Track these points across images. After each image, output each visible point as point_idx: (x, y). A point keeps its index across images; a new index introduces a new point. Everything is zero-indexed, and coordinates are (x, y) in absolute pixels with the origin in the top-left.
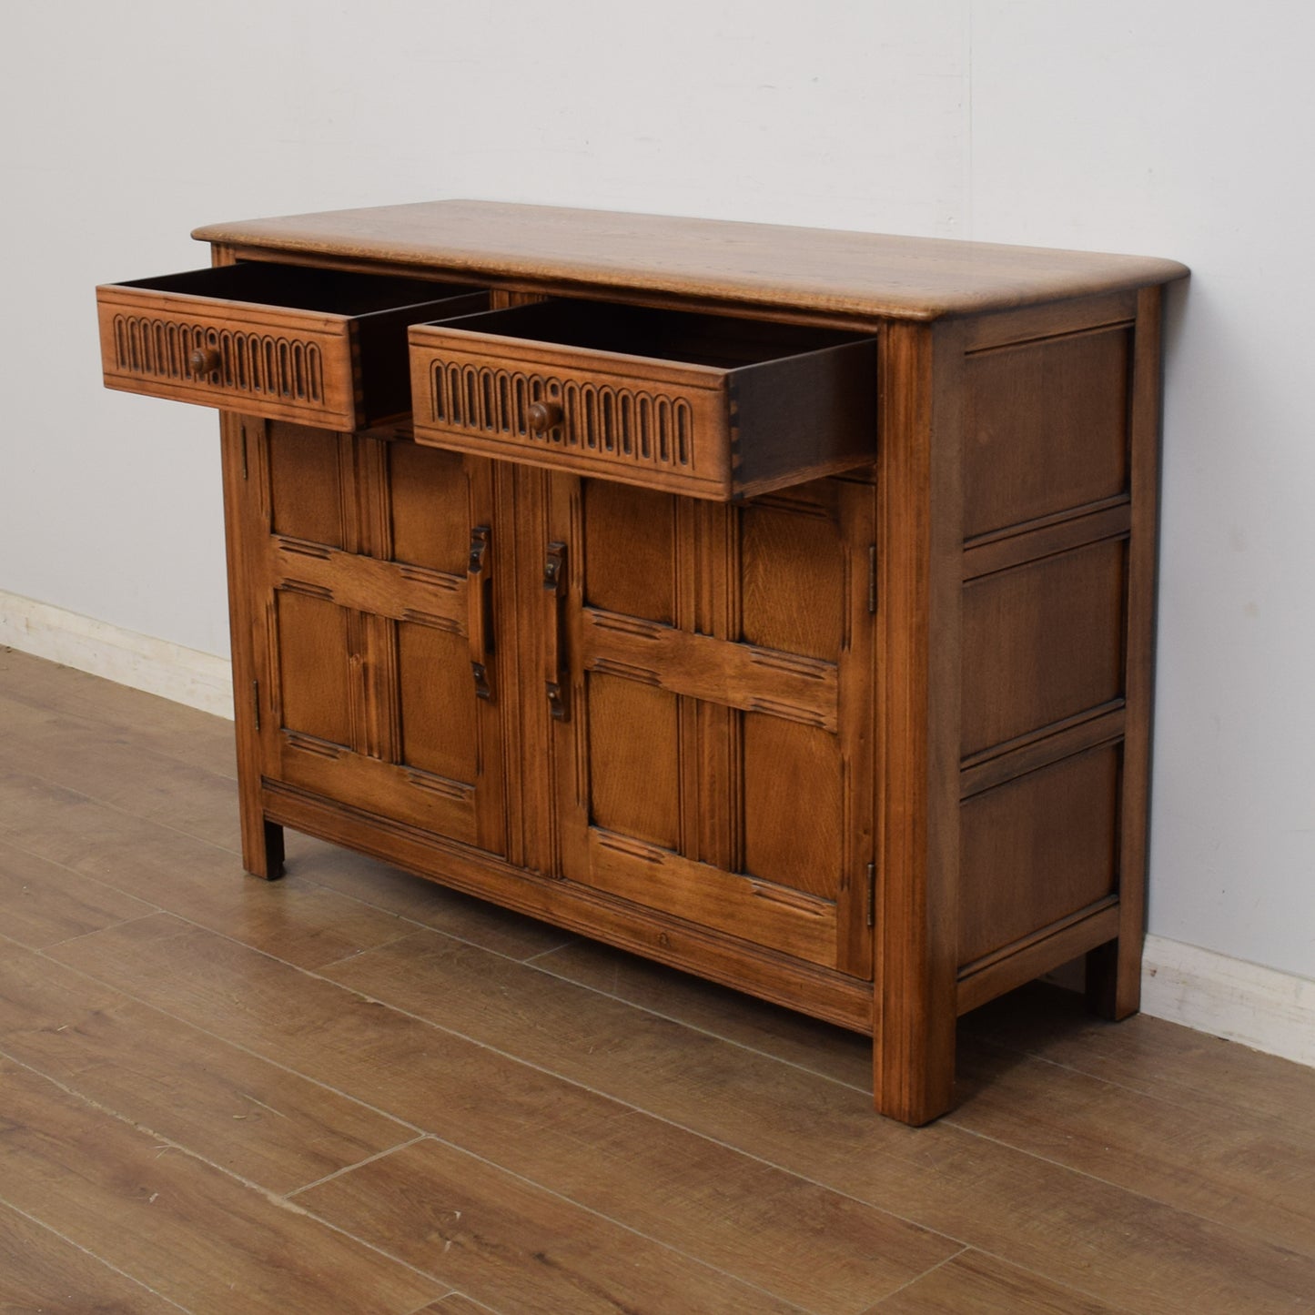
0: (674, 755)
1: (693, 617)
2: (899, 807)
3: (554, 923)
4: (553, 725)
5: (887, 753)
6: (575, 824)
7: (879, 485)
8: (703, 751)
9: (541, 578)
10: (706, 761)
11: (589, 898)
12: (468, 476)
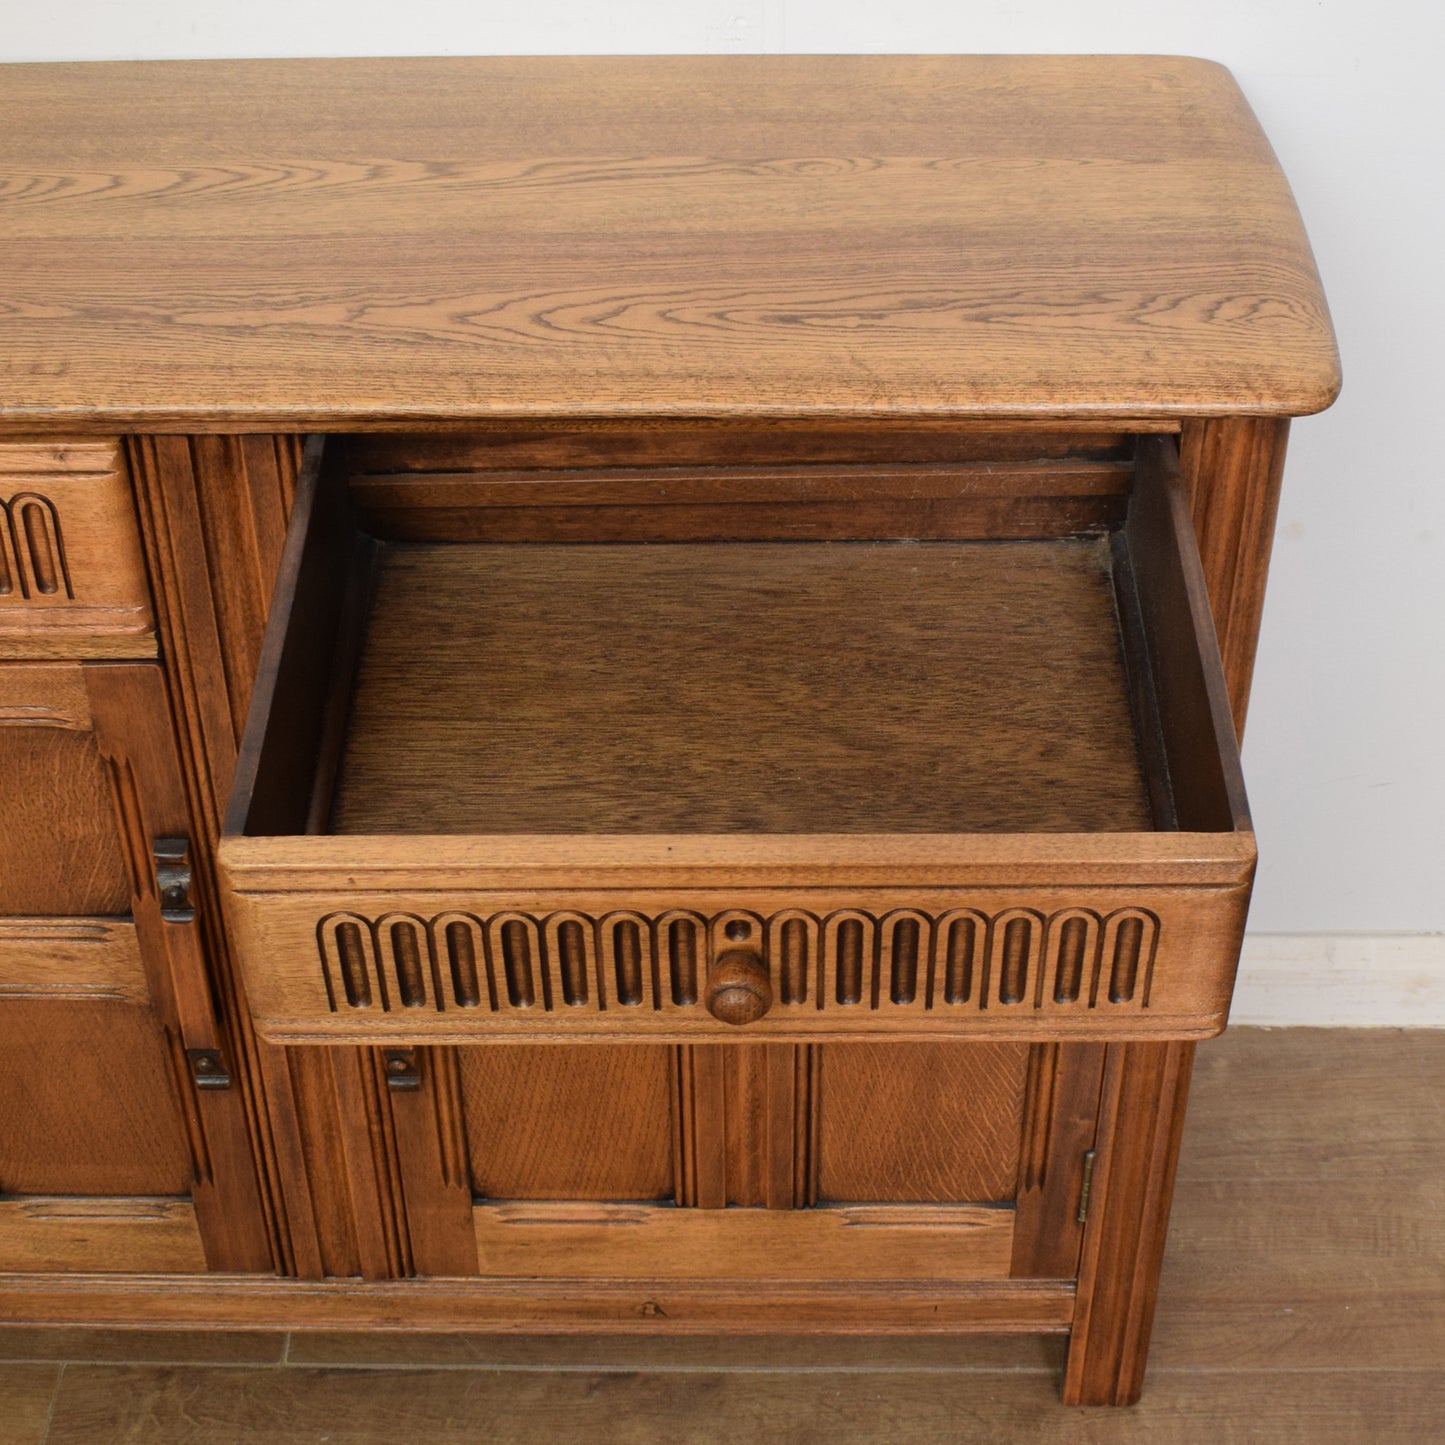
2: (1149, 1074)
6: (442, 1207)
12: (113, 763)
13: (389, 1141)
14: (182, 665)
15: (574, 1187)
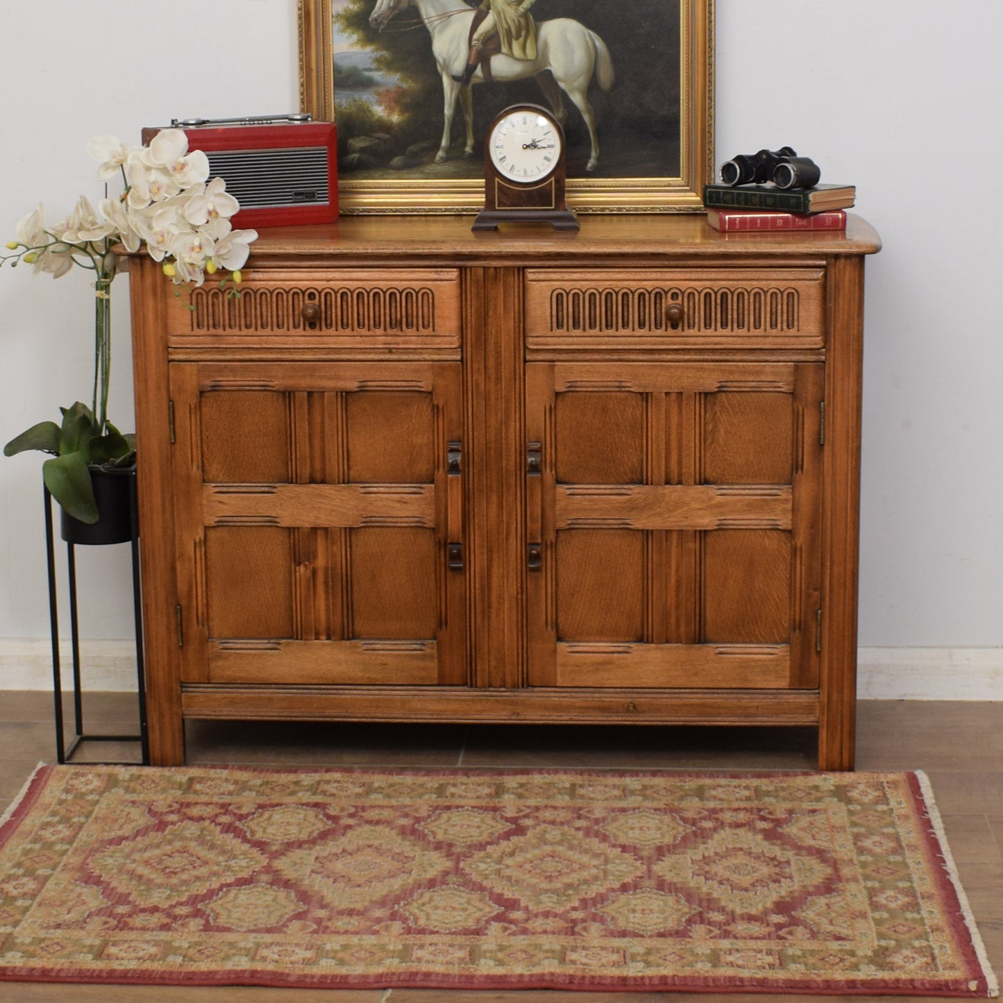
2: (841, 566)
6: (543, 643)
7: (827, 362)
10: (673, 572)
11: (556, 695)
12: (438, 407)
13: (525, 604)
14: (469, 363)
15: (602, 633)
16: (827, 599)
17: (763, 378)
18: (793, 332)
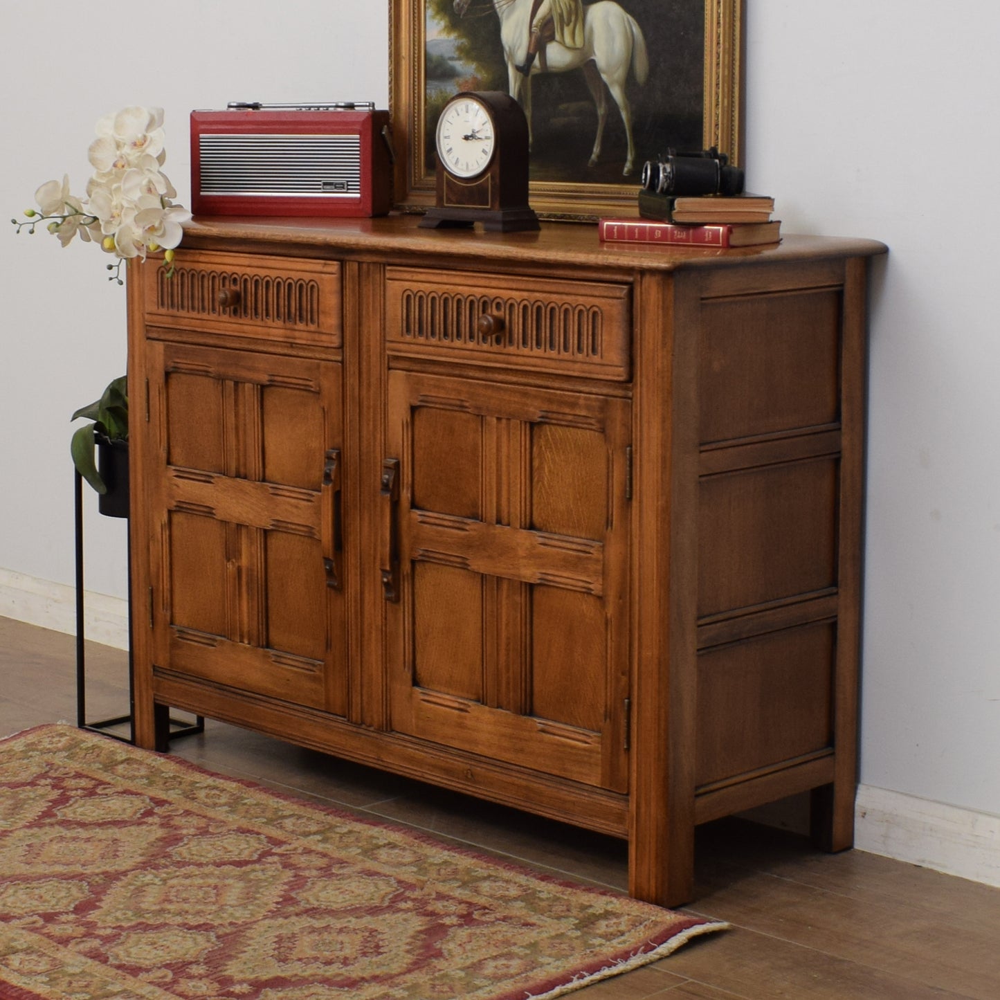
0: (479, 625)
1: (495, 512)
2: (648, 650)
3: (384, 769)
4: (386, 606)
5: (640, 611)
6: (402, 686)
7: (634, 399)
8: (501, 619)
9: (379, 486)
10: (504, 627)
11: (410, 745)
12: (324, 410)
13: (388, 638)
14: (348, 365)
15: (450, 685)
16: (636, 687)
17: (578, 412)
18: (596, 359)
